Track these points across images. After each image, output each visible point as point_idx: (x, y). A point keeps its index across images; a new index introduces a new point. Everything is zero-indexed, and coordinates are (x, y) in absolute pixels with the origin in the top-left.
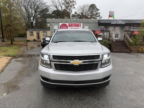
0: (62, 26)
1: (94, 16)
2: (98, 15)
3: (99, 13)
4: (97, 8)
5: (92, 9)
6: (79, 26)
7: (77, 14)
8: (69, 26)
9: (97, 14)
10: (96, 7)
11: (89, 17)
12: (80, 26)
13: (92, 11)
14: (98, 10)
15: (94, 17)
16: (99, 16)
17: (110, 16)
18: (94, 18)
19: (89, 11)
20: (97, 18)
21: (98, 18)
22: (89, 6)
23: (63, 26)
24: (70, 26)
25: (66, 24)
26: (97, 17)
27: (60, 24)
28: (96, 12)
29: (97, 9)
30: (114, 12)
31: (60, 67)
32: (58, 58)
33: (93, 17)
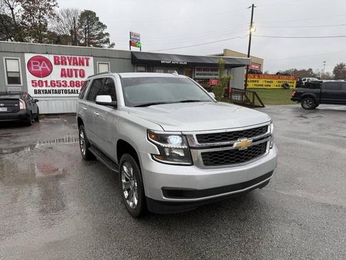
0: (34, 63)
1: (95, 41)
2: (105, 38)
3: (107, 34)
4: (100, 20)
5: (88, 23)
6: (83, 65)
7: (49, 32)
8: (55, 64)
9: (101, 35)
10: (97, 19)
11: (82, 41)
12: (87, 65)
13: (88, 28)
14: (104, 27)
15: (97, 43)
16: (108, 41)
17: (131, 44)
18: (95, 45)
19: (80, 27)
20: (102, 45)
21: (106, 46)
22: (79, 14)
23: (37, 64)
24: (59, 64)
25: (46, 56)
26: (102, 42)
27: (28, 57)
28: (98, 32)
29: (100, 23)
30: (139, 36)
31: (211, 158)
32: (206, 139)
33: (92, 43)
